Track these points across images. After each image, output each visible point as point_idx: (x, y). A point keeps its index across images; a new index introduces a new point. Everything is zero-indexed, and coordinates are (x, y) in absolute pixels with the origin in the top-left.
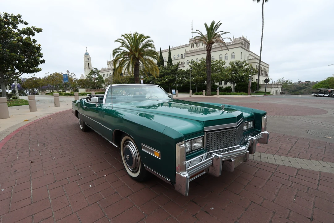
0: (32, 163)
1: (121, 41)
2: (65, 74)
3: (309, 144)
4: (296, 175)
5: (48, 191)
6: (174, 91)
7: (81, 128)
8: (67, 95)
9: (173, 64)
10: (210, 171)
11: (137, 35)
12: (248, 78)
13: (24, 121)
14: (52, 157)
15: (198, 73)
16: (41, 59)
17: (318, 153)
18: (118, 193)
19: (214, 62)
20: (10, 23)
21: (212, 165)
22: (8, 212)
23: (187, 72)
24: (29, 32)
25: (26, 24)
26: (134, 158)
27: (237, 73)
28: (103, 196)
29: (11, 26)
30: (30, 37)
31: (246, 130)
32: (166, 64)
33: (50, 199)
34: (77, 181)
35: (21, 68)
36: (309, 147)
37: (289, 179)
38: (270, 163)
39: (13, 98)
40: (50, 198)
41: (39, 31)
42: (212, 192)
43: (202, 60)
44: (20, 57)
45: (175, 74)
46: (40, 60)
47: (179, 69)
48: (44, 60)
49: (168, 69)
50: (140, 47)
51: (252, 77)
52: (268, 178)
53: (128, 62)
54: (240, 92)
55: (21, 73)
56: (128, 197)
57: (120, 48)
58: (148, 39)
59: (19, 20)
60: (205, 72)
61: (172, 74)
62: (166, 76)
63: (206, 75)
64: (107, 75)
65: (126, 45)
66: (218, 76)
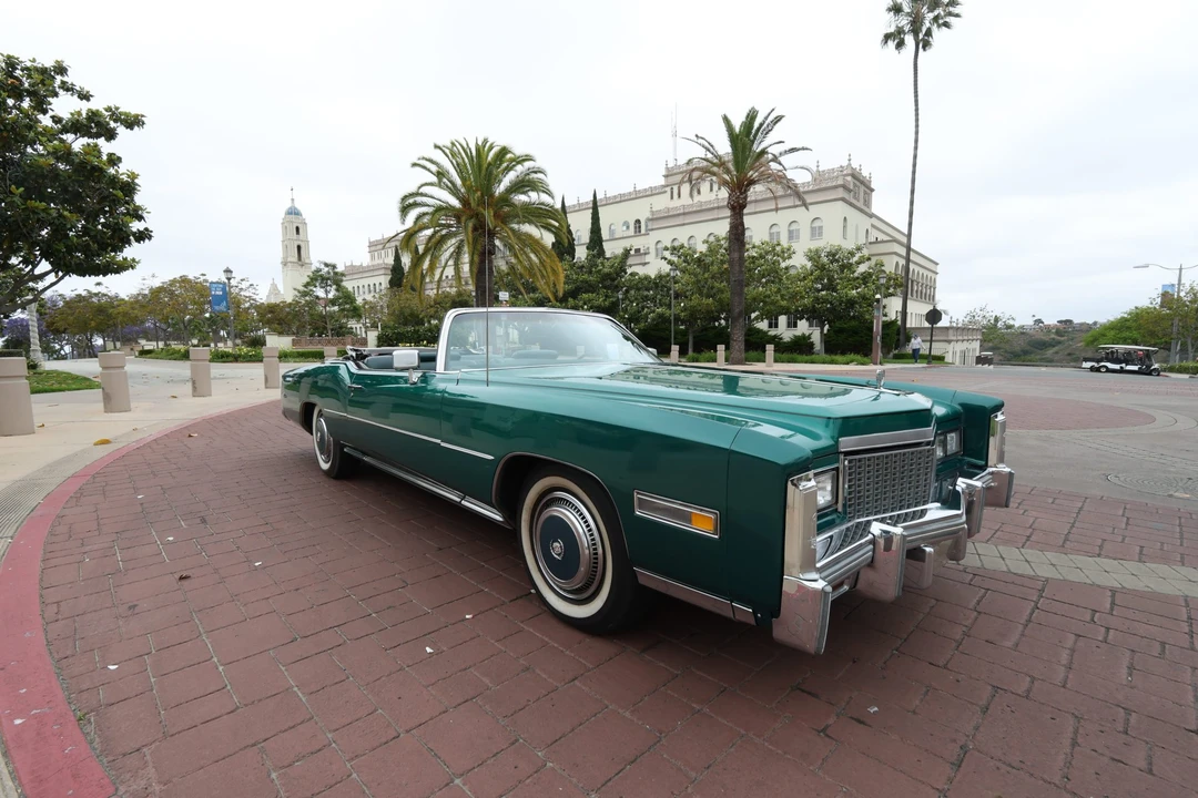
0: (185, 582)
1: (434, 168)
2: (217, 283)
3: (1123, 515)
4: (1112, 609)
5: (283, 669)
7: (325, 466)
8: (222, 357)
9: (608, 255)
10: (861, 586)
11: (491, 148)
12: (870, 305)
13: (95, 444)
14: (249, 561)
15: (700, 287)
16: (136, 226)
17: (1162, 544)
18: (538, 671)
19: (754, 247)
20: (27, 90)
21: (871, 564)
22: (161, 735)
23: (659, 283)
24: (96, 125)
25: (85, 96)
27: (831, 287)
28: (486, 680)
29: (26, 104)
30: (96, 145)
31: (944, 458)
32: (581, 253)
33: (299, 694)
34: (372, 636)
36: (1127, 524)
37: (1092, 620)
38: (1015, 574)
40: (296, 689)
41: (133, 122)
42: (855, 661)
43: (713, 239)
44: (61, 215)
45: (617, 288)
46: (134, 230)
47: (629, 271)
48: (146, 229)
49: (590, 272)
50: (500, 189)
51: (885, 301)
52: (1025, 617)
53: (453, 241)
54: (843, 353)
55: (60, 274)
56: (576, 682)
57: (426, 190)
58: (528, 164)
59: (57, 83)
60: (725, 283)
61: (605, 287)
62: (585, 296)
63: (726, 295)
64: (370, 288)
65: (449, 184)
66: (769, 296)
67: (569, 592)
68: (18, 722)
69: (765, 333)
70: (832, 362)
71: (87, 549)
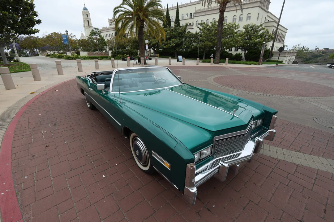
0: (47, 148)
2: (64, 35)
3: (313, 135)
4: (294, 173)
6: (180, 57)
7: (89, 106)
8: (69, 58)
9: (181, 25)
12: (262, 45)
13: (31, 94)
14: (64, 141)
15: (208, 39)
17: (320, 148)
18: (130, 186)
19: (226, 25)
21: (218, 174)
22: (35, 200)
23: (196, 36)
26: (144, 154)
27: (250, 38)
28: (116, 188)
32: (173, 24)
33: (70, 189)
34: (91, 170)
35: (16, 28)
36: (312, 139)
37: (287, 177)
38: (271, 157)
39: (14, 61)
40: (69, 187)
42: (214, 188)
43: (214, 22)
44: (13, 16)
45: (183, 37)
46: (36, 20)
47: (187, 31)
48: (39, 20)
49: (175, 32)
50: (145, 5)
51: (267, 44)
52: (268, 175)
53: (131, 23)
54: (250, 61)
55: (18, 34)
56: (139, 190)
57: (121, 6)
60: (216, 38)
61: (179, 37)
62: (173, 40)
63: (216, 41)
64: (109, 36)
65: (129, 3)
66: (229, 42)
68: (2, 194)
69: (227, 52)
70: (246, 64)
71: (25, 134)
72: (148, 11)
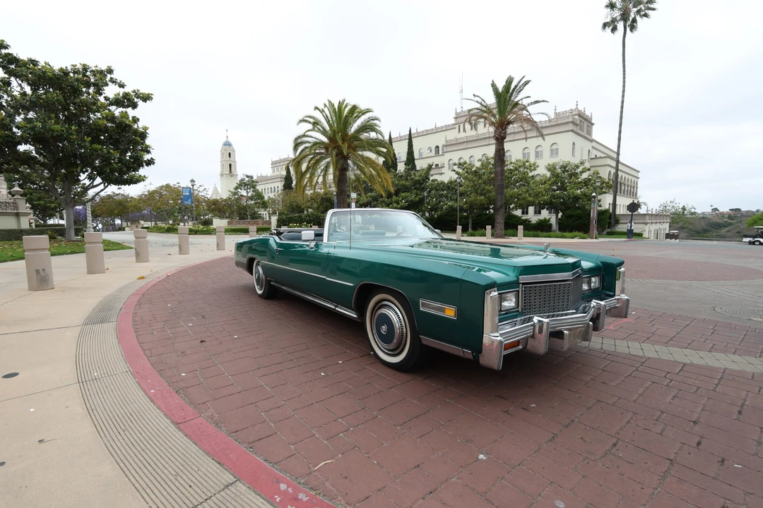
0: (204, 343)
1: (312, 120)
2: (187, 188)
3: (712, 329)
4: (679, 372)
5: (257, 378)
9: (418, 168)
10: (528, 347)
11: (346, 106)
12: (590, 200)
13: (138, 279)
14: (231, 335)
15: (476, 189)
17: (728, 343)
18: (374, 384)
19: (511, 163)
20: (92, 83)
21: (533, 336)
22: (212, 399)
23: (450, 186)
24: (127, 101)
25: (122, 86)
26: (398, 331)
27: (563, 188)
29: (91, 90)
30: (126, 112)
31: (588, 290)
32: (401, 167)
33: (267, 388)
34: (295, 368)
35: (107, 174)
36: (712, 333)
37: (665, 376)
38: (632, 355)
40: (264, 386)
41: (146, 98)
42: (530, 388)
43: (484, 158)
44: (109, 152)
45: (423, 189)
46: (145, 159)
47: (431, 179)
48: (152, 158)
49: (407, 179)
50: (352, 130)
51: (599, 197)
52: (628, 374)
53: (324, 162)
54: (571, 231)
55: (106, 184)
56: (392, 389)
57: (309, 133)
58: (369, 115)
59: (108, 79)
60: (492, 186)
61: (415, 189)
62: (403, 194)
63: (493, 194)
64: (272, 190)
65: (321, 129)
66: (521, 195)
67: (387, 350)
68: (152, 391)
69: (520, 218)
70: (563, 237)
71: (153, 328)
72: (361, 140)
